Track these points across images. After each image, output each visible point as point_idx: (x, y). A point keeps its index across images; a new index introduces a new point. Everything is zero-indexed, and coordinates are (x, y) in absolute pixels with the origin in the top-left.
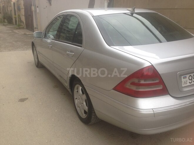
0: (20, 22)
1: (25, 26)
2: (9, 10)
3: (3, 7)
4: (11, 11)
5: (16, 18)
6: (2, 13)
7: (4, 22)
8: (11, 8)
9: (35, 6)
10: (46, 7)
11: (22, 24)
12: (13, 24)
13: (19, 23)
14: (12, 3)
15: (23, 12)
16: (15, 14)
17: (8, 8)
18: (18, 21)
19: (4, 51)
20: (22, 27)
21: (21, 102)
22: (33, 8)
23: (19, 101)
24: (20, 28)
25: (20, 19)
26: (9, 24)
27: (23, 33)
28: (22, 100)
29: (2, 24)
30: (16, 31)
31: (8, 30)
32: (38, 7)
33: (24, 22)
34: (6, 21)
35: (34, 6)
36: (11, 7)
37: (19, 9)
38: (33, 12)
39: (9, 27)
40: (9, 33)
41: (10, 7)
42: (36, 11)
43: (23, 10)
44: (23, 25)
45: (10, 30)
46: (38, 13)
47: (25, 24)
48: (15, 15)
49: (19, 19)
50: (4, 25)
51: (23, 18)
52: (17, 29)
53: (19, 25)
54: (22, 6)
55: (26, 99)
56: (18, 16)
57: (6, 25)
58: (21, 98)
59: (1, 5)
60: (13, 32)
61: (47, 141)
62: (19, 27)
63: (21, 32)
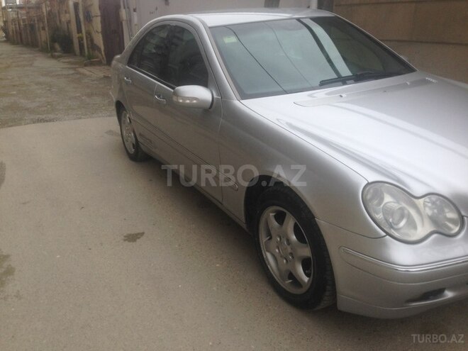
0: (90, 50)
1: (105, 59)
2: (63, 20)
3: (50, 13)
4: (69, 22)
5: (82, 40)
6: (47, 29)
7: (53, 49)
8: (68, 15)
9: (128, 8)
10: (157, 9)
11: (97, 53)
12: (75, 55)
13: (88, 51)
14: (71, 3)
15: (97, 24)
16: (79, 31)
17: (62, 16)
18: (88, 45)
19: (65, 120)
20: (98, 61)
21: (129, 241)
22: (123, 13)
23: (125, 240)
24: (92, 64)
25: (92, 40)
26: (64, 55)
27: (101, 75)
28: (132, 238)
29: (49, 54)
30: (85, 71)
31: (66, 68)
32: (135, 10)
33: (102, 48)
34: (57, 46)
35: (124, 8)
36: (69, 13)
37: (89, 18)
38: (124, 23)
39: (67, 60)
40: (69, 75)
41: (66, 12)
42: (130, 21)
43: (99, 19)
44: (100, 55)
45: (70, 68)
46: (136, 25)
47: (103, 53)
48: (78, 33)
49: (89, 43)
50: (53, 57)
51: (99, 40)
52: (86, 65)
53: (90, 57)
54: (96, 11)
55: (139, 234)
56: (86, 33)
57: (59, 57)
58: (129, 233)
59: (44, 10)
60: (77, 74)
61: (210, 343)
62: (91, 61)
63: (96, 72)
